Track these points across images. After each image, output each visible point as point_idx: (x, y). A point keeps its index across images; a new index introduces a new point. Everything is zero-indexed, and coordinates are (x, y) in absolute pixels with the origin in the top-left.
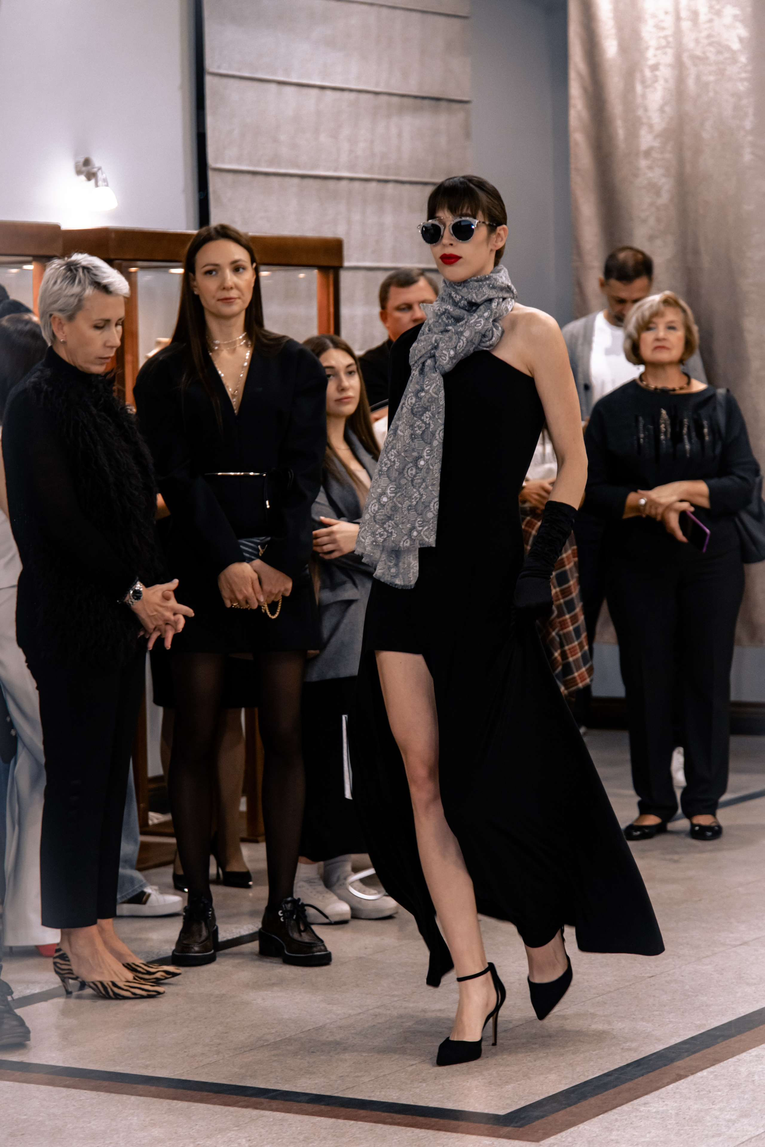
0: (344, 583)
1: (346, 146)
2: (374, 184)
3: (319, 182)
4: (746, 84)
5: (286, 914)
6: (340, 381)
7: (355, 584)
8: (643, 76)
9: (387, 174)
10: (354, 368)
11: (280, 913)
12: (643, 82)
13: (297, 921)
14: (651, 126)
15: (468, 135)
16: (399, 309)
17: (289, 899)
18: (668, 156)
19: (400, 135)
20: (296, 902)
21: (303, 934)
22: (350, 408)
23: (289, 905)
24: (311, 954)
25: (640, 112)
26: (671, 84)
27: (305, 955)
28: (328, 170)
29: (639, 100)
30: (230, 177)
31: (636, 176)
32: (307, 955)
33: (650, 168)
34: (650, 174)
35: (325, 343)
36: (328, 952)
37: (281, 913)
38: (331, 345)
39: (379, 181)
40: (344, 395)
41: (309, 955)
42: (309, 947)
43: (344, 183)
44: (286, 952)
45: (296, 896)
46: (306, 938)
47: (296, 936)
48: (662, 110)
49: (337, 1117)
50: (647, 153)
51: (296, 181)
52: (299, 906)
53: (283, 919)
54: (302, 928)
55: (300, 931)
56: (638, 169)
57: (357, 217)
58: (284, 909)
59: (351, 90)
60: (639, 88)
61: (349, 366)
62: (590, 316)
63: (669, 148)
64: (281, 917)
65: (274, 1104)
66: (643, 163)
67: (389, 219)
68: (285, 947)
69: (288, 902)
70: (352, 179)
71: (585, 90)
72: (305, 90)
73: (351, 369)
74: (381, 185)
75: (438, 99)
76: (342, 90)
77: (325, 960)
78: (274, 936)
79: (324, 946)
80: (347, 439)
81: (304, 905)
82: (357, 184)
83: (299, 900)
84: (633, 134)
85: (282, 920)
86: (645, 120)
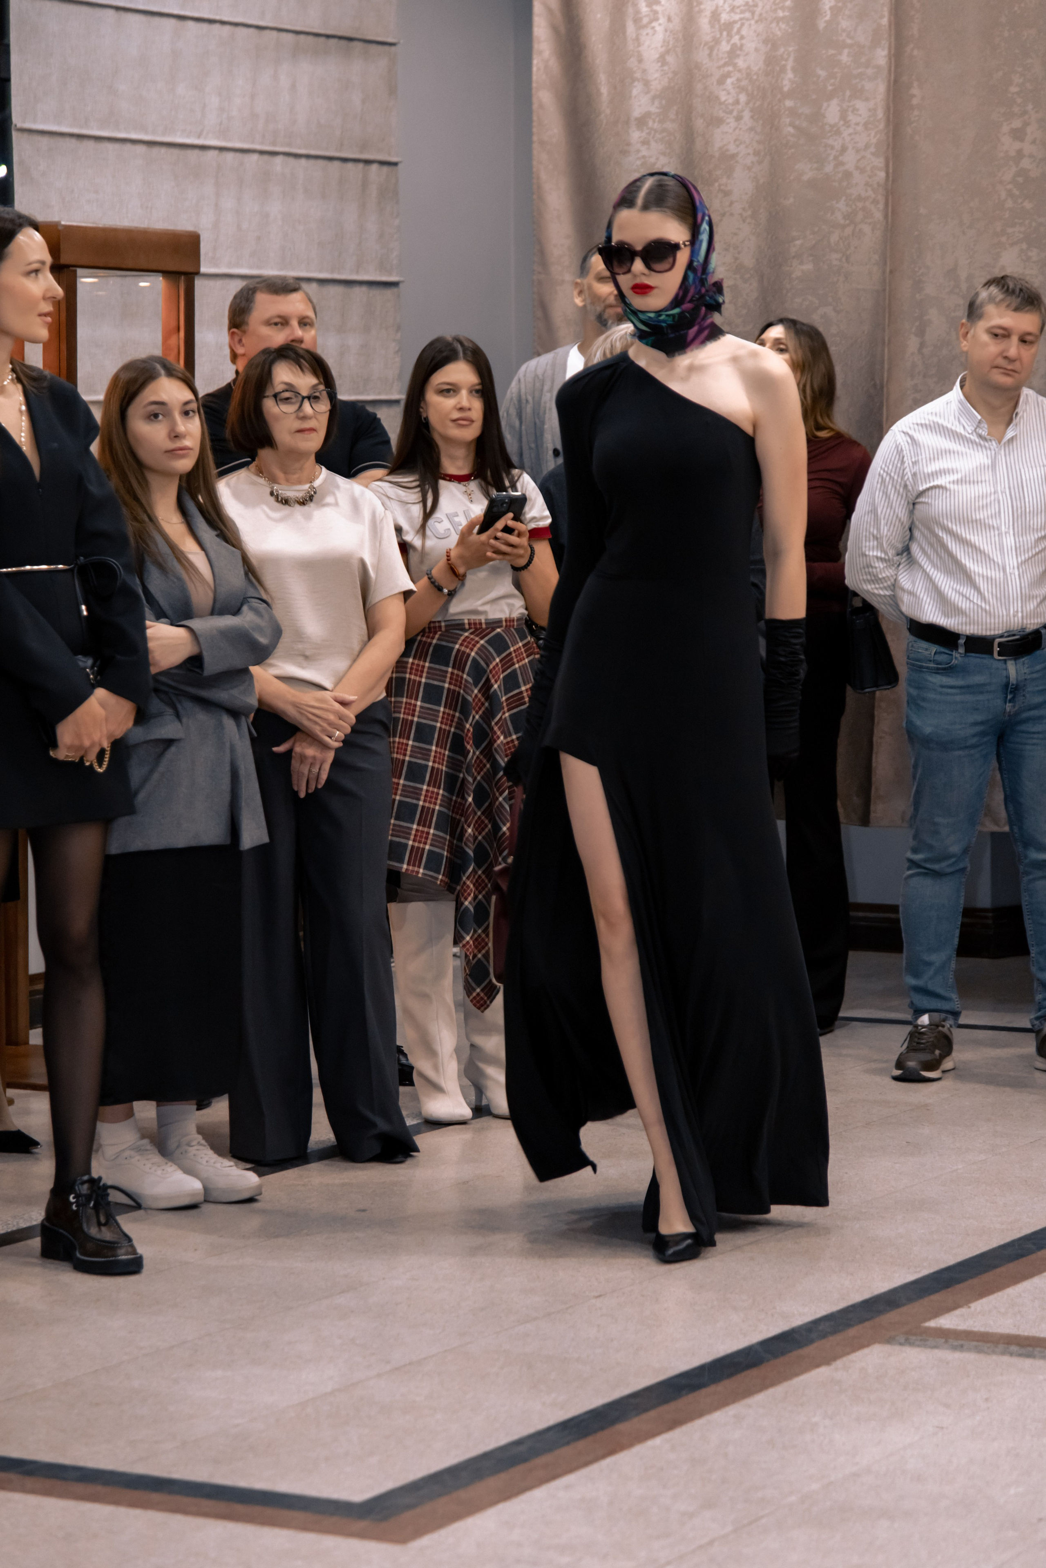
0: (161, 714)
1: (214, 101)
2: (255, 157)
3: (176, 152)
4: (783, 26)
5: (80, 1199)
6: (174, 424)
7: (178, 716)
8: (638, 12)
9: (274, 144)
10: (194, 406)
11: (72, 1198)
12: (637, 20)
13: (96, 1207)
14: (647, 83)
15: (392, 91)
16: (268, 323)
17: (86, 1178)
18: (669, 125)
19: (293, 87)
20: (94, 1183)
21: (103, 1229)
22: (186, 464)
23: (86, 1186)
24: (114, 1258)
25: (632, 63)
26: (676, 24)
27: (105, 1259)
28: (188, 136)
29: (631, 46)
30: (44, 141)
31: (625, 153)
32: (108, 1259)
33: (645, 142)
34: (644, 152)
35: (154, 369)
36: (138, 1255)
37: (74, 1198)
38: (163, 372)
39: (262, 152)
40: (178, 444)
41: (111, 1259)
42: (110, 1247)
43: (211, 153)
44: (78, 1255)
45: (95, 1174)
46: (106, 1235)
47: (93, 1231)
48: (662, 60)
49: (117, 1503)
50: (641, 122)
51: (141, 149)
52: (99, 1188)
53: (76, 1206)
54: (103, 1219)
55: (99, 1224)
56: (629, 144)
57: (228, 203)
58: (78, 1192)
59: (223, 23)
60: (631, 29)
61: (187, 403)
62: (560, 351)
63: (672, 115)
64: (73, 1203)
65: (29, 1482)
66: (636, 135)
67: (275, 208)
68: (77, 1247)
69: (83, 1183)
70: (222, 149)
71: (555, 29)
72: (157, 20)
73: (188, 407)
74: (266, 157)
75: (350, 39)
76: (211, 21)
77: (134, 1266)
78: (61, 1231)
79: (132, 1246)
80: (181, 508)
81: (106, 1187)
82: (230, 156)
83: (100, 1179)
84: (621, 94)
85: (74, 1207)
86: (638, 75)
